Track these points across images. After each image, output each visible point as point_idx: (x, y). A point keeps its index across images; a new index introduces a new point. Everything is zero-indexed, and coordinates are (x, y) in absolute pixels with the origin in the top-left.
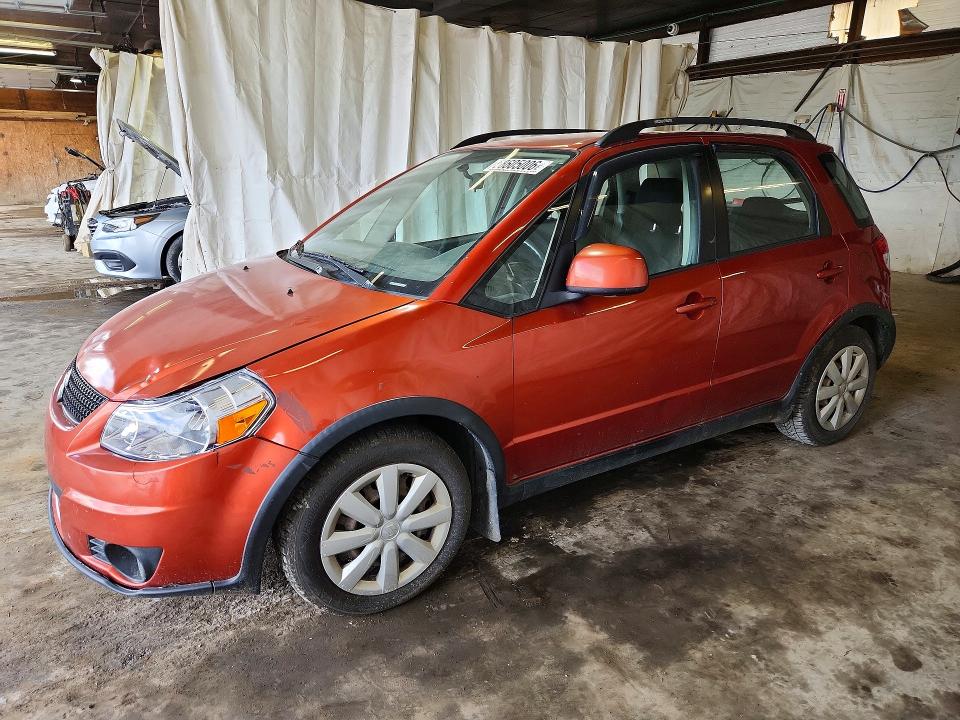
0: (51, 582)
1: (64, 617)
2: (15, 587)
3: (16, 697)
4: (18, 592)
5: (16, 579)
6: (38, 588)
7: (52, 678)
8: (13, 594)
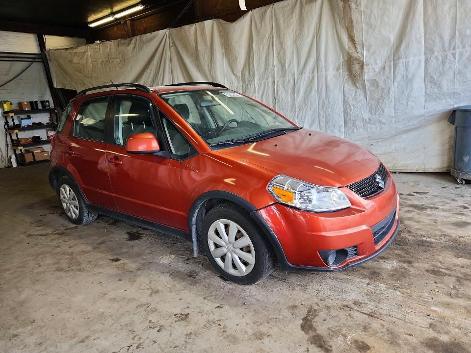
0: (400, 261)
1: (402, 249)
2: (414, 267)
3: (424, 238)
4: (413, 264)
5: (412, 270)
6: (405, 262)
7: (412, 238)
8: (416, 265)
